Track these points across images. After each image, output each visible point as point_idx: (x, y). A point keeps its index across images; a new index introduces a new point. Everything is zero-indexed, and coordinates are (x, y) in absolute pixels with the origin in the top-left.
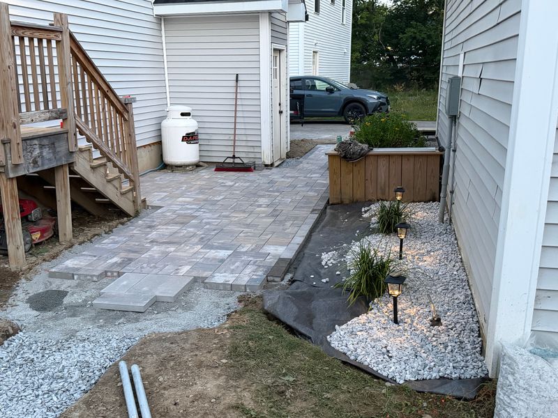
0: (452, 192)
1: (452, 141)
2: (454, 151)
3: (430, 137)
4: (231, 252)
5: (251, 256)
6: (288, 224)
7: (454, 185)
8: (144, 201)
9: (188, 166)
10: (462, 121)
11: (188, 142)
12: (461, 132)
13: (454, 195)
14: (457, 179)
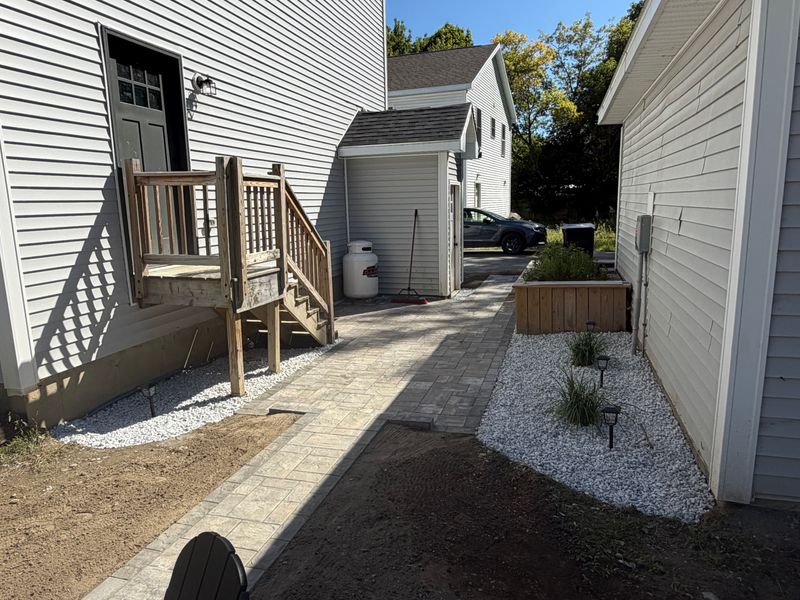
0: (645, 325)
1: (644, 275)
2: (646, 285)
3: (610, 269)
4: (430, 384)
5: (453, 388)
6: (481, 356)
7: (648, 318)
8: (337, 334)
9: (367, 299)
10: (654, 256)
11: (369, 276)
12: (653, 268)
13: (647, 328)
14: (650, 312)
